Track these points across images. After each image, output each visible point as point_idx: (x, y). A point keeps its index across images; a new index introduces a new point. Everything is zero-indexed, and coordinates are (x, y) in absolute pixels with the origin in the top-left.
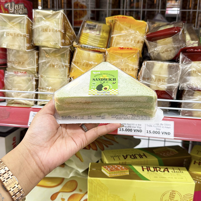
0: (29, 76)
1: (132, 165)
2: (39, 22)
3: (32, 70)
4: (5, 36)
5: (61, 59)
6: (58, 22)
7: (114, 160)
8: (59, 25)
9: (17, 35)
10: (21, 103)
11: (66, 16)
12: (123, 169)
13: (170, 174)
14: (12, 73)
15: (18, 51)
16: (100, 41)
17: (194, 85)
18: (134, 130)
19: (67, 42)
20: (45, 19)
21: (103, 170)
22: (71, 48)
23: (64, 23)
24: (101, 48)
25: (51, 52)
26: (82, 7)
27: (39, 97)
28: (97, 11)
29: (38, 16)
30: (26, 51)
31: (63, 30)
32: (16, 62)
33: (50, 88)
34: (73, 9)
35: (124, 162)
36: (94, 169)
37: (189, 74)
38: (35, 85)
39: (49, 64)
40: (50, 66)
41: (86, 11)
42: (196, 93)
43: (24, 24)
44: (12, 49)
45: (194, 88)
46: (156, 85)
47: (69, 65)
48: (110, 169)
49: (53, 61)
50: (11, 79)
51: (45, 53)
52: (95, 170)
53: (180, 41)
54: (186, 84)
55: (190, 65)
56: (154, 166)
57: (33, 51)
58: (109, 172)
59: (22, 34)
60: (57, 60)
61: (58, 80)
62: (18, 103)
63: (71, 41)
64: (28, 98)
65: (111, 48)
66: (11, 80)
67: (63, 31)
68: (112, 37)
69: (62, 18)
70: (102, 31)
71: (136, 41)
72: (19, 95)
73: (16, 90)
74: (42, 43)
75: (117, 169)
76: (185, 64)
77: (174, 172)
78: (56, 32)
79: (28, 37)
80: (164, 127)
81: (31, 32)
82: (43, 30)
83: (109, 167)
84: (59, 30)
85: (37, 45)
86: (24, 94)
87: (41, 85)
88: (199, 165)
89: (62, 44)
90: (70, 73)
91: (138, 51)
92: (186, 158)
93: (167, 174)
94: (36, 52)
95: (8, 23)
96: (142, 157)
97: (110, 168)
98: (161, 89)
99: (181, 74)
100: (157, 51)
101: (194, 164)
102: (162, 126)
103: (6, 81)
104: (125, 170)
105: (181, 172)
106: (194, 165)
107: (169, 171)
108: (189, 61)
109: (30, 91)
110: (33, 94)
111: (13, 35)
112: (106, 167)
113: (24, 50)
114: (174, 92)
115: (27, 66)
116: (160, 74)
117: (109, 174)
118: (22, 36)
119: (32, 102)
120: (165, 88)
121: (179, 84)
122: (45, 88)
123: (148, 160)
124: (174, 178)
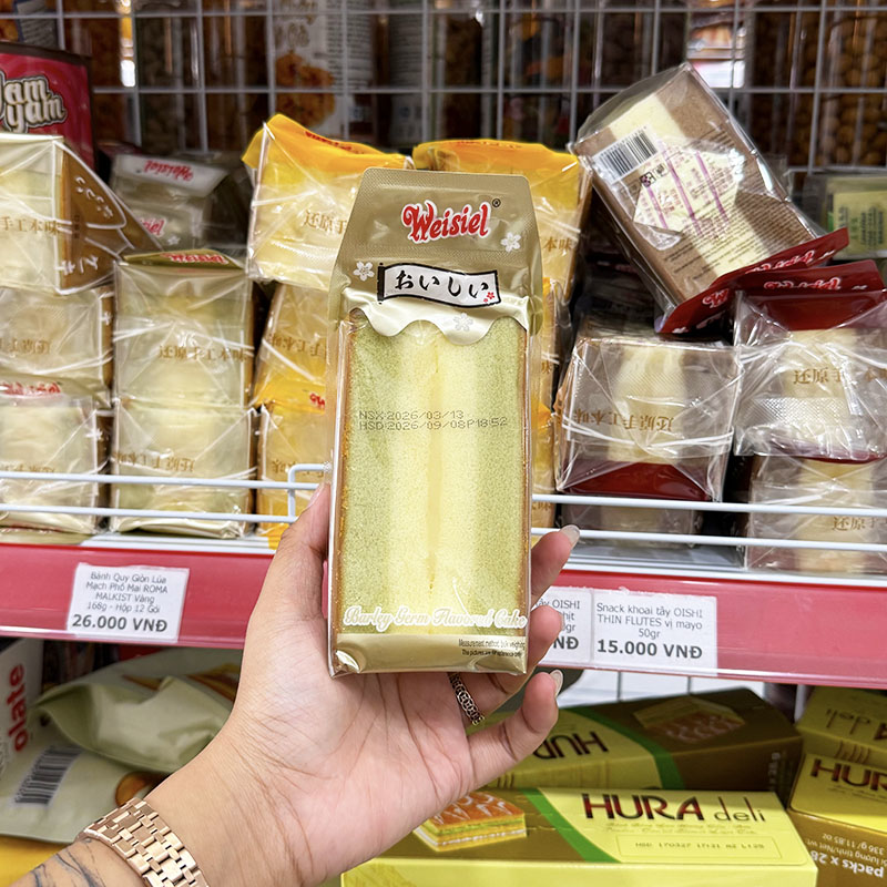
0: (72, 404)
3: (83, 375)
5: (215, 324)
10: (34, 526)
12: (496, 813)
13: (709, 826)
15: (19, 295)
17: (798, 435)
26: (314, 78)
27: (117, 495)
28: (379, 95)
30: (58, 295)
33: (163, 457)
34: (272, 90)
35: (506, 777)
37: (778, 387)
38: (98, 442)
40: (165, 353)
41: (331, 95)
42: (809, 471)
43: (47, 174)
45: (800, 447)
46: (633, 443)
47: (252, 348)
51: (144, 297)
54: (761, 433)
55: (781, 347)
56: (640, 794)
58: (437, 830)
61: (205, 416)
62: (24, 524)
64: (66, 502)
72: (27, 487)
73: (12, 469)
76: (756, 341)
77: (725, 817)
79: (64, 233)
80: (674, 624)
86: (49, 486)
87: (128, 442)
88: (835, 779)
90: (257, 384)
91: (552, 288)
92: (779, 749)
93: (696, 827)
96: (587, 752)
98: (658, 458)
99: (743, 392)
101: (815, 774)
102: (664, 618)
105: (756, 819)
106: (814, 779)
107: (704, 815)
108: (776, 330)
113: (51, 291)
114: (712, 470)
115: (62, 359)
116: (652, 396)
117: (437, 839)
118: (40, 229)
119: (85, 520)
120: (672, 455)
121: (734, 436)
122: (145, 457)
123: (613, 761)
124: (723, 846)
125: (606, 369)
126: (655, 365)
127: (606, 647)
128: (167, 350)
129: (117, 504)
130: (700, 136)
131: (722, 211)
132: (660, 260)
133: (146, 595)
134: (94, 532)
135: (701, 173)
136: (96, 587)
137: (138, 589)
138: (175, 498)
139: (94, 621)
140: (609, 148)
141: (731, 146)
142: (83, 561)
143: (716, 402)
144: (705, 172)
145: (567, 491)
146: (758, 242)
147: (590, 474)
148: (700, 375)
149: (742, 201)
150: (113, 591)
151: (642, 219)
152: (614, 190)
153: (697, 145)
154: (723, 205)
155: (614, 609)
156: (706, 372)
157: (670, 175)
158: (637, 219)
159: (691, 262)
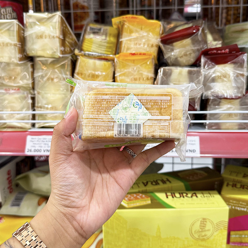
0: (24, 94)
1: (154, 192)
2: (32, 27)
3: (26, 86)
5: (61, 71)
6: (56, 26)
8: (56, 30)
9: (6, 44)
11: (64, 19)
14: (2, 91)
15: (8, 64)
16: (107, 47)
17: (219, 92)
19: (67, 50)
20: (39, 24)
22: (72, 57)
23: (62, 27)
24: (108, 56)
25: (48, 63)
26: (83, 8)
28: (101, 12)
29: (31, 20)
31: (62, 35)
32: (7, 77)
34: (72, 11)
37: (214, 80)
38: (31, 104)
39: (47, 77)
40: (48, 79)
41: (88, 12)
42: (223, 102)
43: (13, 31)
44: (1, 61)
45: (220, 96)
48: (128, 199)
49: (51, 74)
50: (2, 98)
51: (42, 65)
53: (200, 42)
55: (214, 69)
56: (180, 192)
57: (27, 63)
59: (12, 43)
60: (57, 73)
61: (59, 96)
63: (72, 49)
64: (23, 119)
65: (121, 54)
67: (62, 37)
68: (121, 41)
69: (60, 22)
70: (108, 35)
71: (149, 45)
72: (12, 117)
73: (8, 111)
74: (37, 53)
75: (136, 198)
76: (207, 68)
77: (203, 196)
78: (53, 38)
79: (19, 47)
80: (188, 144)
81: (23, 40)
82: (37, 37)
84: (57, 36)
85: (31, 55)
87: (39, 103)
89: (61, 52)
91: (153, 57)
92: (217, 181)
93: (196, 199)
94: (30, 64)
96: (166, 183)
97: (128, 197)
99: (204, 80)
100: (174, 56)
101: (227, 186)
104: (146, 199)
107: (198, 196)
108: (213, 65)
109: (25, 111)
110: (28, 115)
111: (1, 44)
113: (16, 63)
114: (197, 102)
115: (21, 81)
117: (127, 204)
118: (13, 46)
119: (28, 124)
122: (44, 107)
123: (173, 185)
125: (167, 75)
129: (37, 119)
133: (47, 143)
136: (33, 141)
137: (44, 141)
138: (53, 118)
139: (33, 150)
142: (29, 135)
150: (38, 142)
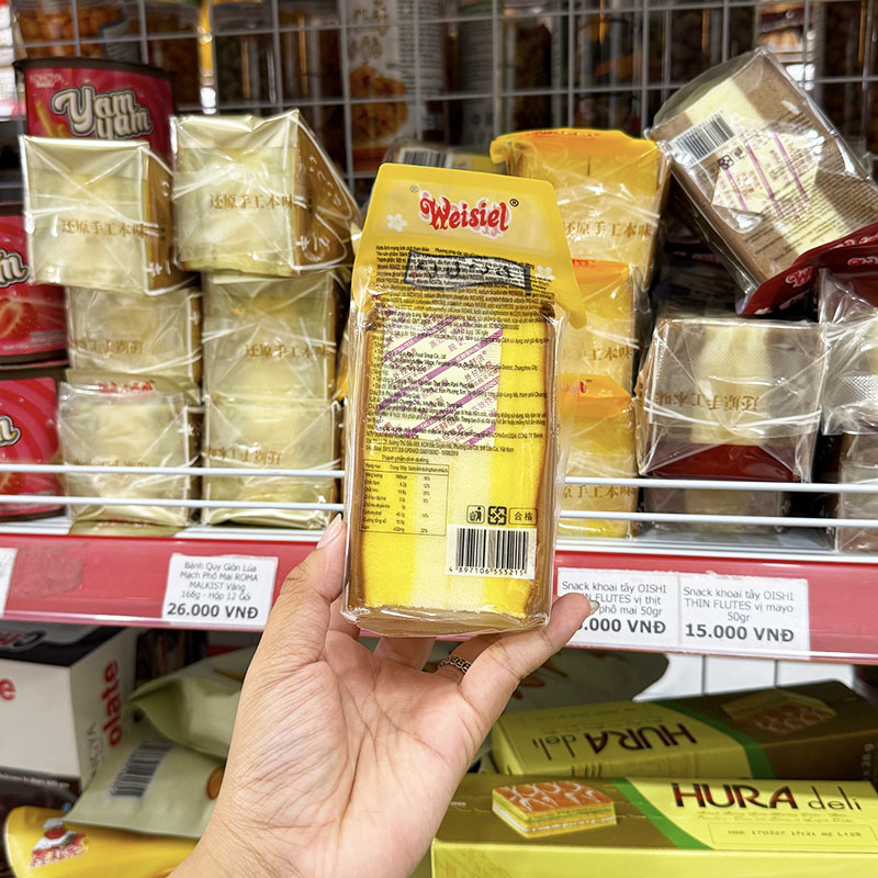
0: (165, 402)
1: (629, 779)
2: (197, 169)
3: (174, 374)
4: (54, 232)
5: (298, 321)
6: (280, 163)
7: (550, 758)
8: (281, 178)
9: (104, 227)
10: (129, 519)
12: (586, 802)
13: (803, 814)
14: (87, 392)
15: (112, 297)
18: (629, 622)
19: (320, 247)
20: (222, 155)
21: (496, 808)
22: (339, 272)
23: (304, 167)
25: (253, 295)
26: (387, 88)
27: (208, 489)
28: (452, 103)
29: (195, 143)
30: (147, 296)
31: (302, 194)
32: (108, 341)
33: (252, 450)
34: (347, 101)
35: (593, 767)
36: (459, 804)
37: (865, 365)
38: (190, 437)
39: (249, 343)
40: (251, 353)
41: (403, 104)
43: (134, 179)
44: (87, 286)
46: (717, 424)
47: (334, 344)
48: (531, 802)
49: (262, 331)
50: (86, 415)
51: (230, 299)
52: (461, 807)
54: (851, 411)
55: (868, 323)
56: (730, 783)
58: (526, 817)
59: (127, 223)
60: (281, 327)
61: (290, 411)
62: (120, 518)
64: (160, 495)
66: (84, 422)
67: (302, 202)
69: (295, 145)
71: (617, 227)
72: (122, 483)
73: (108, 464)
74: (215, 258)
75: (562, 802)
76: (842, 319)
77: (820, 806)
78: (270, 206)
79: (152, 237)
80: (764, 608)
81: (166, 216)
82: (215, 204)
83: (526, 793)
84: (284, 199)
85: (195, 265)
86: (144, 480)
87: (218, 438)
89: (298, 256)
90: (339, 379)
91: (631, 273)
93: (790, 815)
94: (192, 296)
95: (65, 176)
96: (675, 743)
97: (532, 795)
98: (743, 439)
99: (829, 371)
102: (753, 602)
103: (63, 427)
104: (599, 806)
105: (851, 808)
107: (798, 804)
108: (863, 307)
109: (167, 465)
110: (179, 476)
111: (89, 229)
112: (514, 791)
113: (140, 292)
114: (800, 450)
115: (154, 358)
116: (735, 376)
117: (526, 826)
118: (128, 232)
119: (177, 512)
120: (758, 434)
121: (822, 414)
122: (234, 451)
123: (702, 752)
124: (818, 834)
125: (687, 350)
126: (738, 344)
127: (695, 631)
128: (253, 349)
129: (208, 496)
130: (777, 119)
131: (803, 191)
132: (740, 242)
133: (237, 583)
134: (187, 524)
135: (780, 154)
136: (190, 576)
137: (229, 578)
138: (263, 490)
139: (188, 609)
140: (685, 132)
141: (810, 127)
142: (177, 552)
143: (802, 380)
144: (784, 153)
145: (650, 475)
146: (840, 221)
147: (674, 457)
148: (785, 353)
149: (822, 181)
150: (206, 580)
151: (721, 202)
152: (692, 174)
153: (775, 127)
154: (803, 186)
155: (701, 593)
156: (792, 349)
157: (748, 157)
158: (715, 202)
159: (772, 243)
